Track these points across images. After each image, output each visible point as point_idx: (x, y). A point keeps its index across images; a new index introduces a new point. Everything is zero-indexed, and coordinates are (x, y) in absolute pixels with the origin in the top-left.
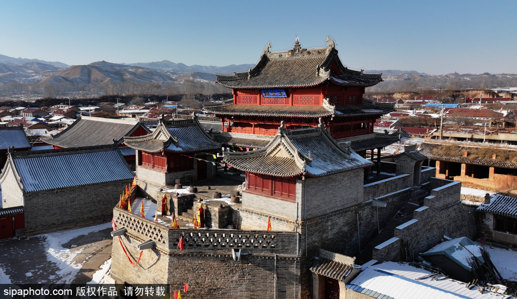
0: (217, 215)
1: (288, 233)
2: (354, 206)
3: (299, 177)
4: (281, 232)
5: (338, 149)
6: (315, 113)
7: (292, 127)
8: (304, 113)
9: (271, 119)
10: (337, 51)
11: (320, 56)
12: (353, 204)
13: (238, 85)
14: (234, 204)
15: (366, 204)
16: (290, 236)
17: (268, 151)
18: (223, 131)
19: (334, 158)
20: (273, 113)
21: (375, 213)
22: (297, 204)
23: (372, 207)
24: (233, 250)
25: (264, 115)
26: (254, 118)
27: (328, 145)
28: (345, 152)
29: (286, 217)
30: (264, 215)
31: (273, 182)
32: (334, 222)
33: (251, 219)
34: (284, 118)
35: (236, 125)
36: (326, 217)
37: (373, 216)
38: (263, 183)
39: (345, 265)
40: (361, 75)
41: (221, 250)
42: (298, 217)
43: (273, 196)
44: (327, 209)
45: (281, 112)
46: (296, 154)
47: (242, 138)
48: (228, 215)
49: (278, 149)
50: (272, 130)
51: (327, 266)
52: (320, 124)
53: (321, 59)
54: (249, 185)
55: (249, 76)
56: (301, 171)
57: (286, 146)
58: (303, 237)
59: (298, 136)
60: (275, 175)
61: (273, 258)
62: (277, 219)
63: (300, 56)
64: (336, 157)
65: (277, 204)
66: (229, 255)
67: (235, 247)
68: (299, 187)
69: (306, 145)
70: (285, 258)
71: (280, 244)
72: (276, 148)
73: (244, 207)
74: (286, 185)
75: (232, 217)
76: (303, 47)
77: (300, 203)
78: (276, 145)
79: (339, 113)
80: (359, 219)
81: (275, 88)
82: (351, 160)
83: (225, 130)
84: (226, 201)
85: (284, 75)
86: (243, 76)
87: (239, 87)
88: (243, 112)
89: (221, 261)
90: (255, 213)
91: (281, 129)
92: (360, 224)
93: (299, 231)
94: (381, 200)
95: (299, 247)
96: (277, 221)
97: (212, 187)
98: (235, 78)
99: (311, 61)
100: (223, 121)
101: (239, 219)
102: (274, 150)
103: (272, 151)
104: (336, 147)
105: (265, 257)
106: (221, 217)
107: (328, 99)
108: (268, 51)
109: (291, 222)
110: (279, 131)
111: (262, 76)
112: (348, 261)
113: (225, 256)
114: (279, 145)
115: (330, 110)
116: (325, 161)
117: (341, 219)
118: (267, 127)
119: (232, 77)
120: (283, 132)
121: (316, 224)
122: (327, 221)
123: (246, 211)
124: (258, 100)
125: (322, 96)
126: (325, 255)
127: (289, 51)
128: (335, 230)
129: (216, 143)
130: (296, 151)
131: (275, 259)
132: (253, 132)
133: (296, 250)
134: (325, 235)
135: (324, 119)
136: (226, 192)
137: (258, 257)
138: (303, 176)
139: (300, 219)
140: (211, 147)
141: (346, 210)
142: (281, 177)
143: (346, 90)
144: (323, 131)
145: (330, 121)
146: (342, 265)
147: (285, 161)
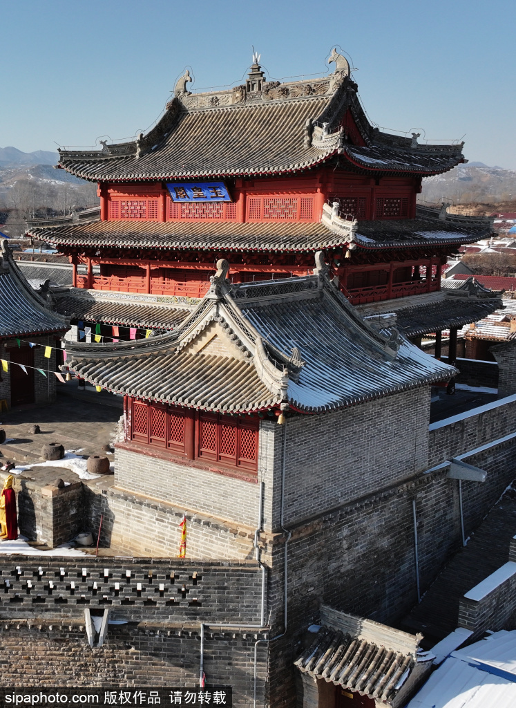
0: (50, 509)
1: (237, 565)
2: (406, 481)
3: (268, 415)
4: (218, 564)
5: (365, 334)
6: (302, 240)
7: (244, 277)
8: (274, 240)
9: (191, 255)
10: (355, 87)
11: (312, 99)
12: (403, 476)
13: (109, 172)
14: (94, 476)
15: (436, 475)
16: (240, 573)
17: (184, 340)
18: (76, 286)
19: (356, 360)
20: (197, 240)
21: (455, 494)
22: (261, 484)
23: (449, 481)
24: (87, 612)
25: (175, 245)
26: (150, 255)
27: (339, 323)
28: (383, 343)
29: (230, 520)
30: (171, 512)
31: (197, 423)
32: (356, 527)
33: (139, 518)
34: (224, 253)
35: (106, 271)
36: (336, 515)
37: (449, 504)
38: (169, 424)
39: (392, 656)
40: (414, 146)
41: (55, 610)
42: (262, 521)
43: (195, 463)
44: (338, 494)
45: (217, 239)
46: (257, 350)
47: (120, 302)
48: (79, 506)
49: (210, 335)
50: (192, 283)
51: (341, 655)
52: (319, 268)
53: (316, 107)
54: (132, 429)
55: (139, 150)
56: (275, 400)
57: (231, 326)
58: (276, 576)
59: (264, 301)
60: (202, 408)
61: (196, 633)
62: (207, 524)
63: (264, 99)
64: (361, 354)
65: (208, 483)
66: (76, 627)
67: (94, 603)
68: (266, 439)
69: (284, 325)
70: (228, 634)
71: (215, 595)
72: (203, 333)
73: (118, 488)
74: (230, 432)
75: (89, 513)
76: (270, 78)
77: (269, 485)
78: (203, 323)
79: (365, 239)
80: (417, 512)
81: (201, 177)
82: (400, 361)
83: (81, 285)
84: (76, 470)
85: (223, 148)
86: (123, 152)
87: (113, 177)
88: (123, 238)
89: (56, 640)
90: (148, 505)
91: (217, 281)
92: (420, 527)
93: (268, 558)
94: (468, 461)
95: (268, 603)
96: (206, 530)
97: (44, 427)
98: (103, 155)
99: (291, 112)
100: (76, 262)
101: (107, 517)
102: (198, 337)
103: (193, 342)
104: (359, 329)
105: (173, 631)
106: (57, 514)
107: (335, 204)
108: (185, 91)
109: (244, 535)
110: (213, 287)
111: (169, 150)
112: (402, 644)
113: (65, 627)
114: (212, 323)
115: (344, 233)
116: (334, 367)
117: (375, 517)
118: (181, 276)
119: (95, 154)
120: (224, 290)
121: (312, 538)
122: (339, 528)
123: (126, 499)
124: (161, 210)
125: (319, 196)
126: (335, 623)
127: (236, 89)
128: (359, 549)
129: (56, 316)
130: (258, 340)
131: (202, 635)
132: (146, 287)
133: (259, 611)
134: (334, 565)
135: (329, 255)
136: (77, 441)
137: (154, 630)
138: (280, 412)
139: (268, 527)
140: (44, 327)
141: (386, 493)
142: (218, 413)
143: (377, 184)
144: (326, 286)
145: (343, 261)
146: (384, 652)
147: (227, 368)
